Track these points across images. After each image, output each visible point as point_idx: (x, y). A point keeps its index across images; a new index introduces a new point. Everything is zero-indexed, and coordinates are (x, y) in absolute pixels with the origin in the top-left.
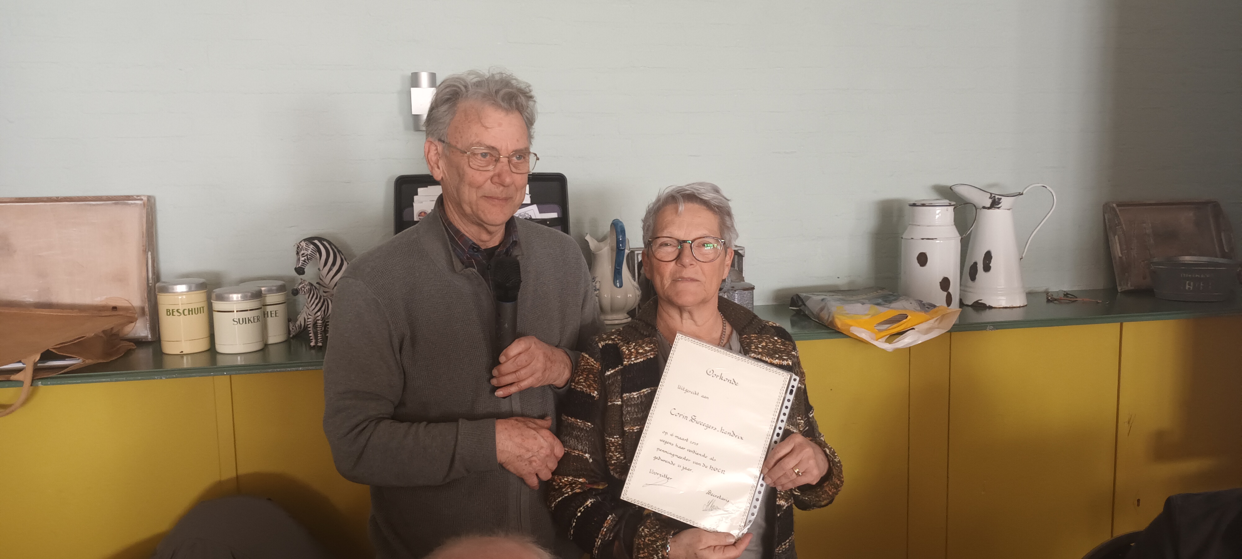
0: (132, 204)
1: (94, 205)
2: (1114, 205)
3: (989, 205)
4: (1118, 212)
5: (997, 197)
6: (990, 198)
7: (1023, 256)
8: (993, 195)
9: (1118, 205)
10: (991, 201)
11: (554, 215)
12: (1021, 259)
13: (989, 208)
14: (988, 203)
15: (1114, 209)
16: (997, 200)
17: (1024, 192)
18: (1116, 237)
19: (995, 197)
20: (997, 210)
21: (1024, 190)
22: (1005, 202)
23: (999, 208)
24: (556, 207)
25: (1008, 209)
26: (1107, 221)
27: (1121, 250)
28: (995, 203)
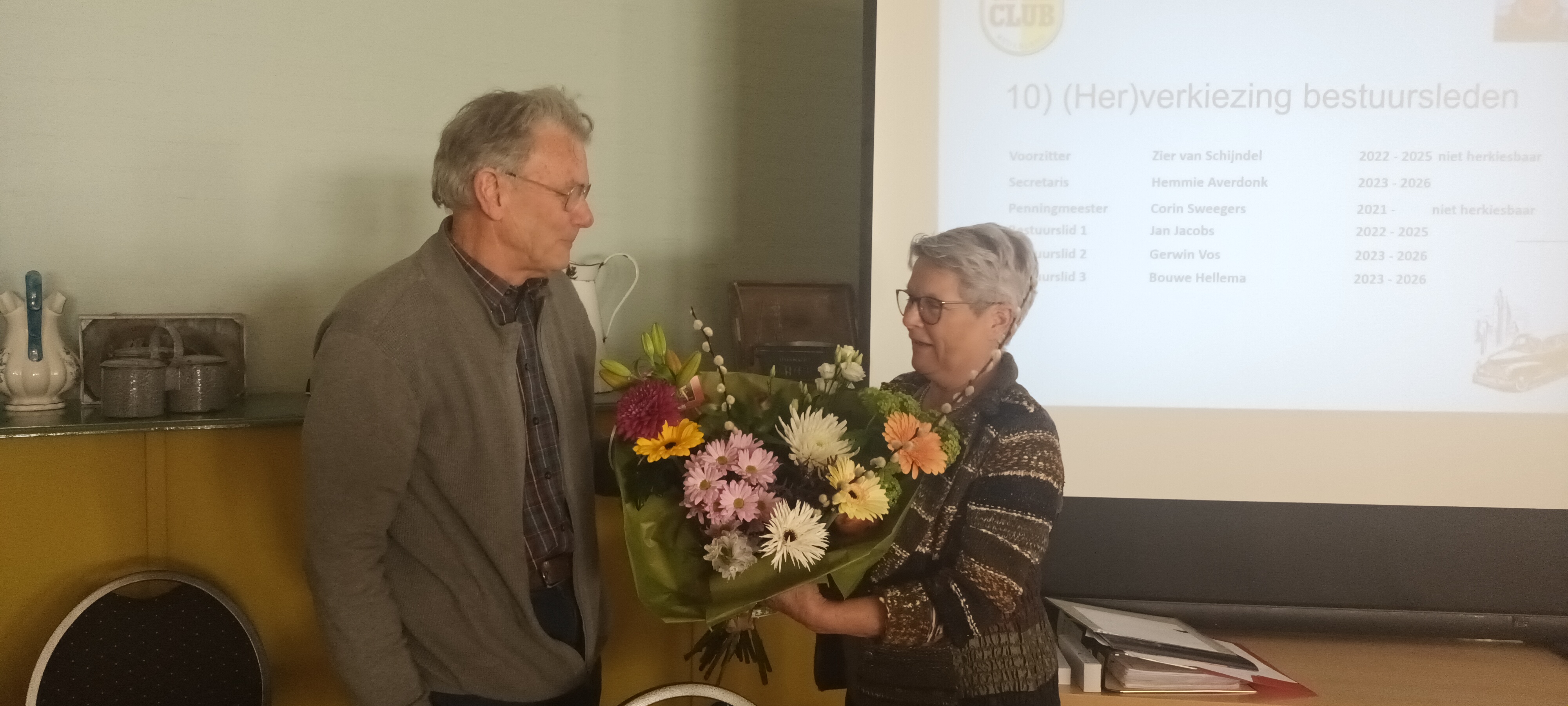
2: (735, 284)
7: (607, 336)
9: (740, 284)
12: (604, 339)
17: (605, 262)
21: (605, 259)
22: (582, 272)
25: (587, 281)
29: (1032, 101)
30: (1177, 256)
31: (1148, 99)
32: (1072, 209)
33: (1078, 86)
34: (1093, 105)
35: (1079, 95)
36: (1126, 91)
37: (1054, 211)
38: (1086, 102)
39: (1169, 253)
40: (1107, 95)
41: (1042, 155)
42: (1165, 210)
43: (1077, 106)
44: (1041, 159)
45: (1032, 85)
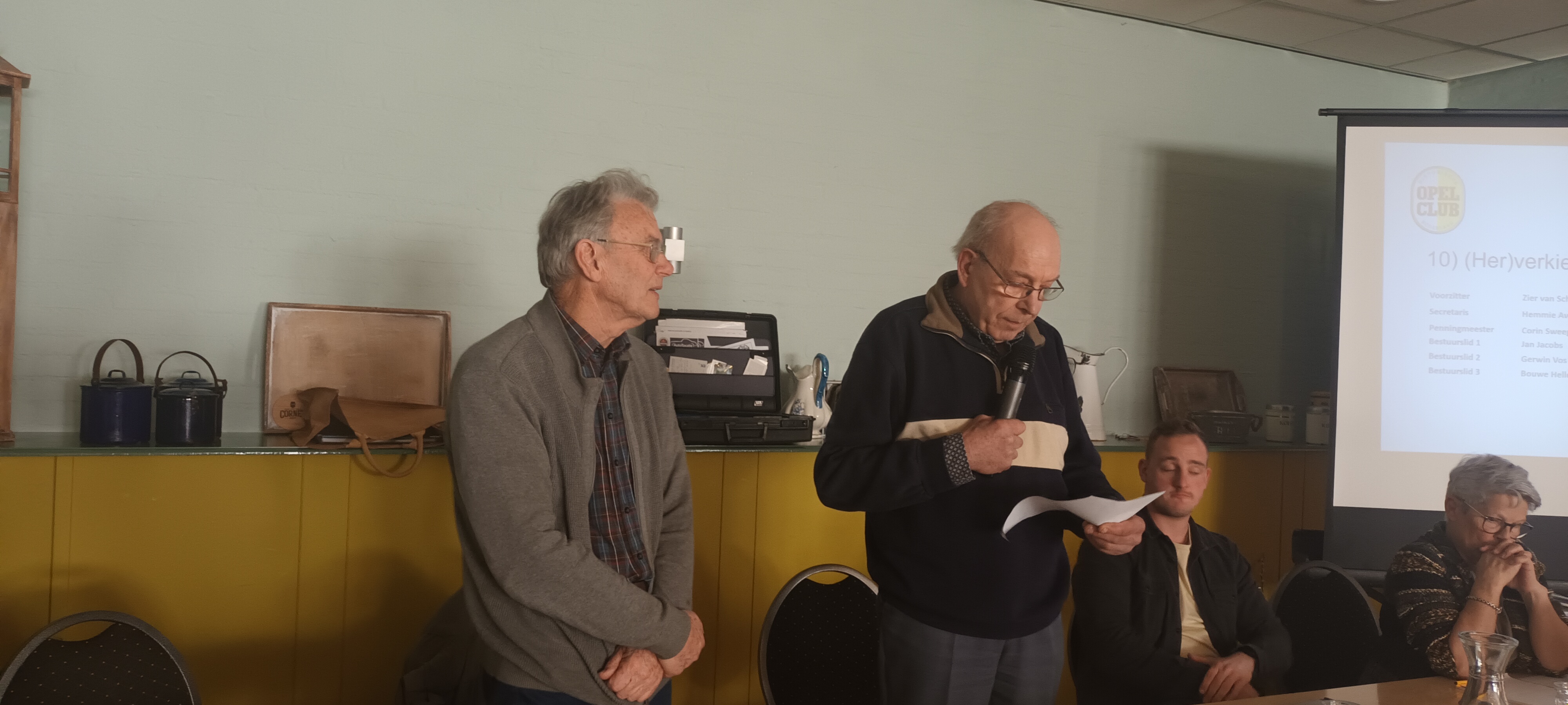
0: (431, 318)
1: (398, 316)
2: (1162, 369)
3: (1080, 361)
4: (1165, 375)
5: (1087, 355)
6: (1082, 356)
7: (1104, 402)
8: (1084, 354)
9: (1165, 370)
10: (1082, 358)
11: (766, 348)
12: (1102, 404)
13: (1080, 364)
14: (1079, 360)
15: (1161, 372)
16: (1087, 358)
17: (1106, 353)
18: (1164, 394)
19: (1085, 355)
20: (1086, 365)
21: (1105, 351)
22: (1093, 359)
23: (1087, 364)
24: (767, 341)
25: (1094, 365)
26: (1156, 382)
27: (1168, 404)
28: (1085, 360)
29: (1444, 262)
30: (1539, 360)
31: (1519, 262)
32: (1471, 329)
33: (1474, 254)
34: (1484, 266)
35: (1475, 259)
36: (1505, 258)
37: (1459, 330)
38: (1479, 263)
39: (1534, 359)
40: (1494, 260)
41: (1451, 295)
42: (1530, 331)
43: (1474, 266)
44: (1450, 298)
45: (1444, 252)
